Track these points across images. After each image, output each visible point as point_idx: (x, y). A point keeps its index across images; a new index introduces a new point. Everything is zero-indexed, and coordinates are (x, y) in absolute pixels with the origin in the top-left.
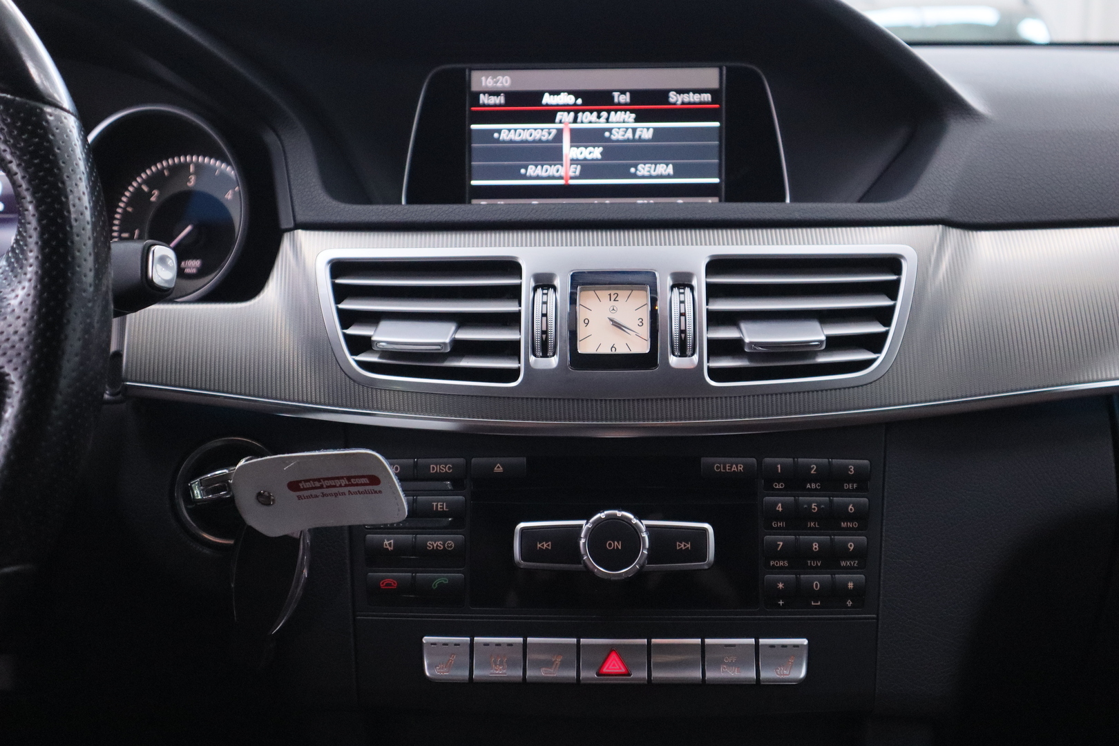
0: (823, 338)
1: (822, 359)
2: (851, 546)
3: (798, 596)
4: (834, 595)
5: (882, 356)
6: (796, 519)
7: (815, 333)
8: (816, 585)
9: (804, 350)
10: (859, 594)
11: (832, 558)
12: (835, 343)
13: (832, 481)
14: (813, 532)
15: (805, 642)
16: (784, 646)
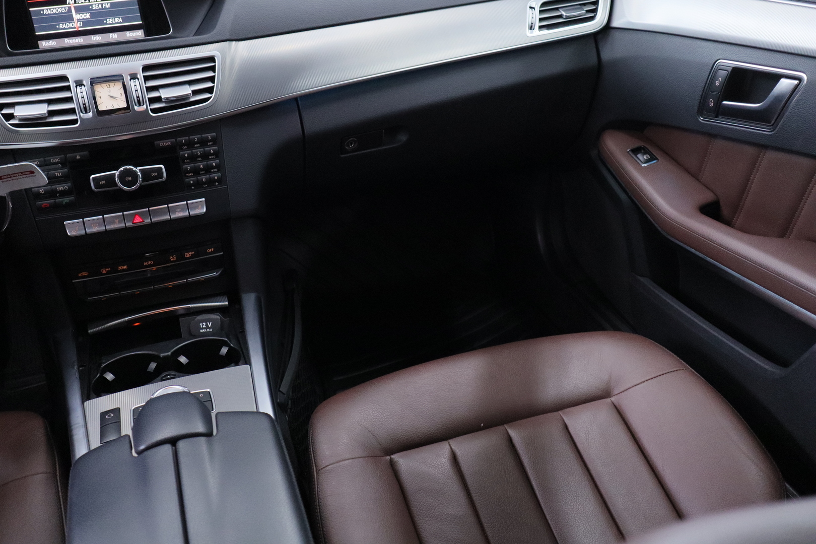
0: (191, 92)
1: (192, 99)
2: (214, 164)
3: (199, 184)
4: (211, 182)
5: (213, 95)
6: (193, 158)
7: (187, 90)
8: (204, 180)
9: (186, 97)
10: (220, 180)
11: (208, 170)
12: (195, 93)
13: (203, 143)
14: (200, 161)
15: (204, 199)
16: (197, 202)
